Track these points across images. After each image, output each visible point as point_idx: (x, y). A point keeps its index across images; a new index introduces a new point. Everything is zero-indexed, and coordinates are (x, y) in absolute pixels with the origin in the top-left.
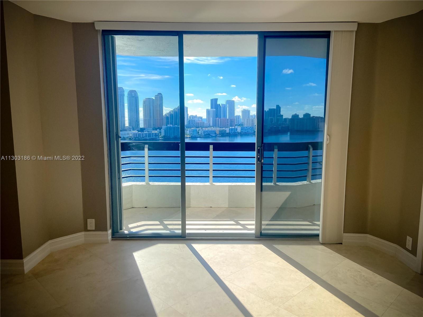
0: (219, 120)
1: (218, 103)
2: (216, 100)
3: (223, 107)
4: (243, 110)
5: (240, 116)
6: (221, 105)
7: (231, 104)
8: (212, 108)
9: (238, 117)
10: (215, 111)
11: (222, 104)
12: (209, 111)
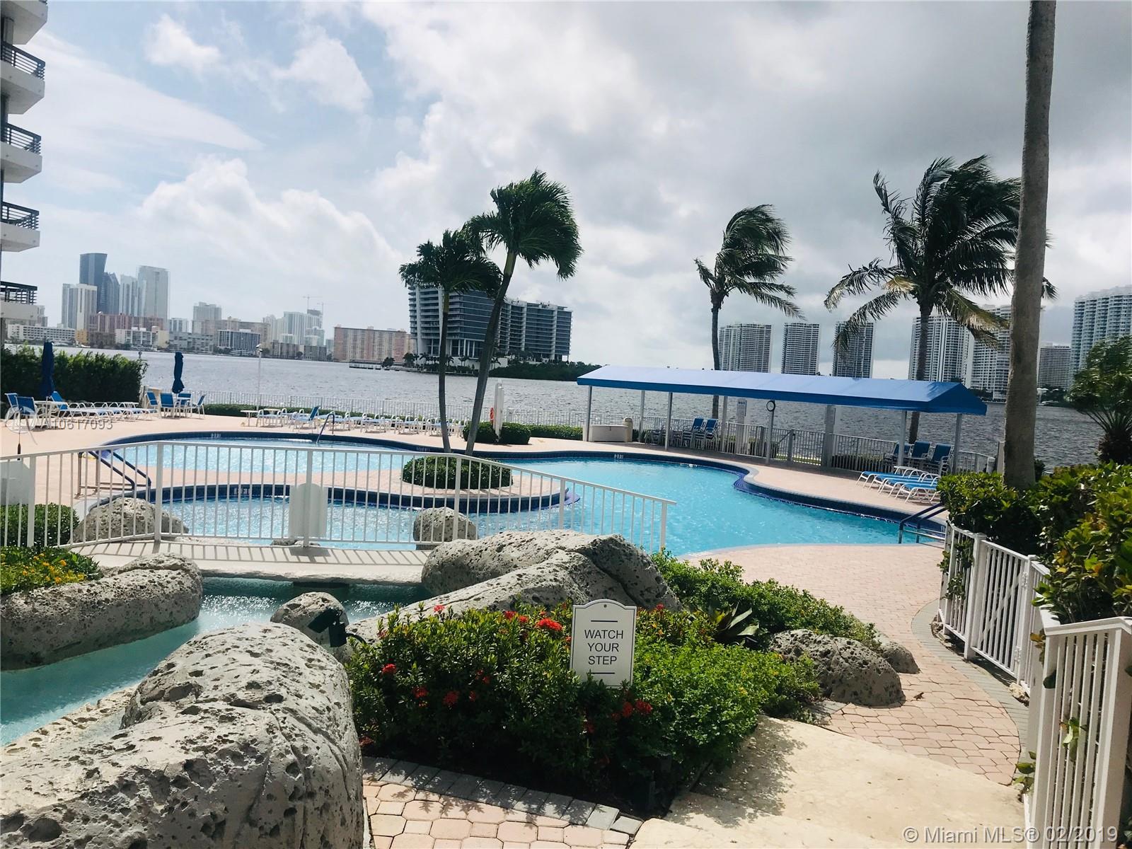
0: (108, 318)
1: (108, 269)
2: (101, 259)
3: (128, 286)
4: (198, 305)
5: (187, 322)
6: (119, 280)
7: (156, 278)
8: (84, 279)
9: (181, 322)
10: (93, 291)
11: (123, 277)
12: (71, 290)
